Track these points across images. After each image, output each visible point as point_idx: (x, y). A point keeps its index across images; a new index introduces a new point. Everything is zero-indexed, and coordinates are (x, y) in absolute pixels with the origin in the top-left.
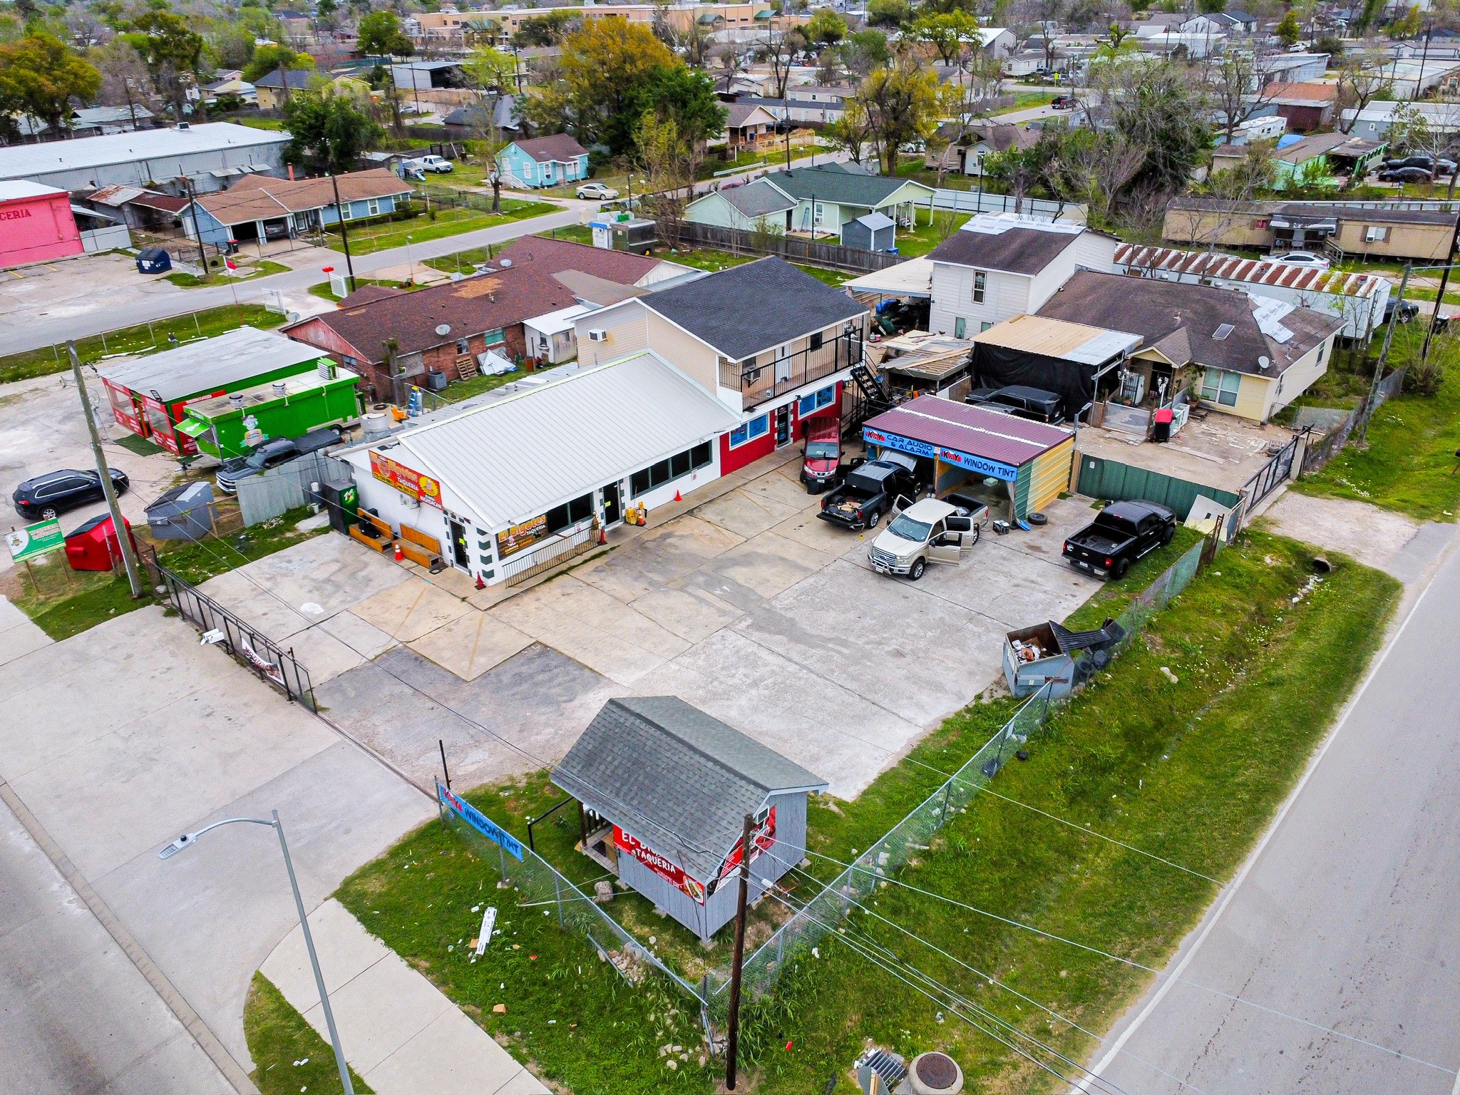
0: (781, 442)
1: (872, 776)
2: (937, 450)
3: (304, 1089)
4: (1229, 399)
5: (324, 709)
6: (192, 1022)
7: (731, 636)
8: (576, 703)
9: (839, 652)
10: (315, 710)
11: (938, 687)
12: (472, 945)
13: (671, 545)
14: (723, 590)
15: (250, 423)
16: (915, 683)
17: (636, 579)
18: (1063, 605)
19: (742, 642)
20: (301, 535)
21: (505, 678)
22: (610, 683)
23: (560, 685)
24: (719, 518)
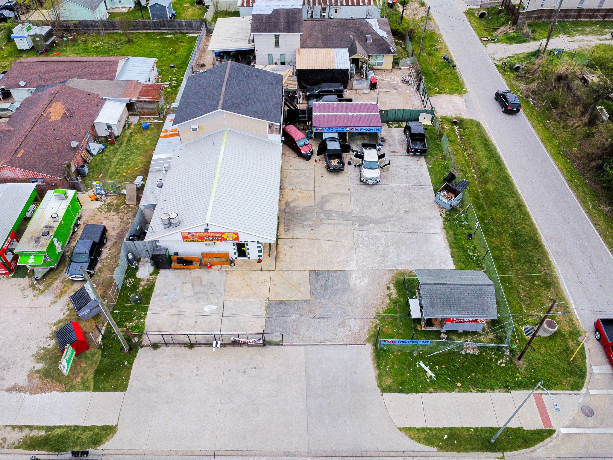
1: (450, 257)
2: (348, 129)
3: (456, 442)
4: (381, 64)
5: (281, 341)
6: (404, 454)
7: (360, 233)
8: (351, 285)
9: (393, 221)
11: (429, 218)
12: (429, 376)
13: (294, 207)
14: (334, 216)
15: (56, 242)
16: (423, 220)
17: (303, 227)
18: (423, 170)
19: (365, 233)
20: (148, 280)
21: (319, 290)
22: (351, 271)
23: (338, 282)
24: (294, 187)
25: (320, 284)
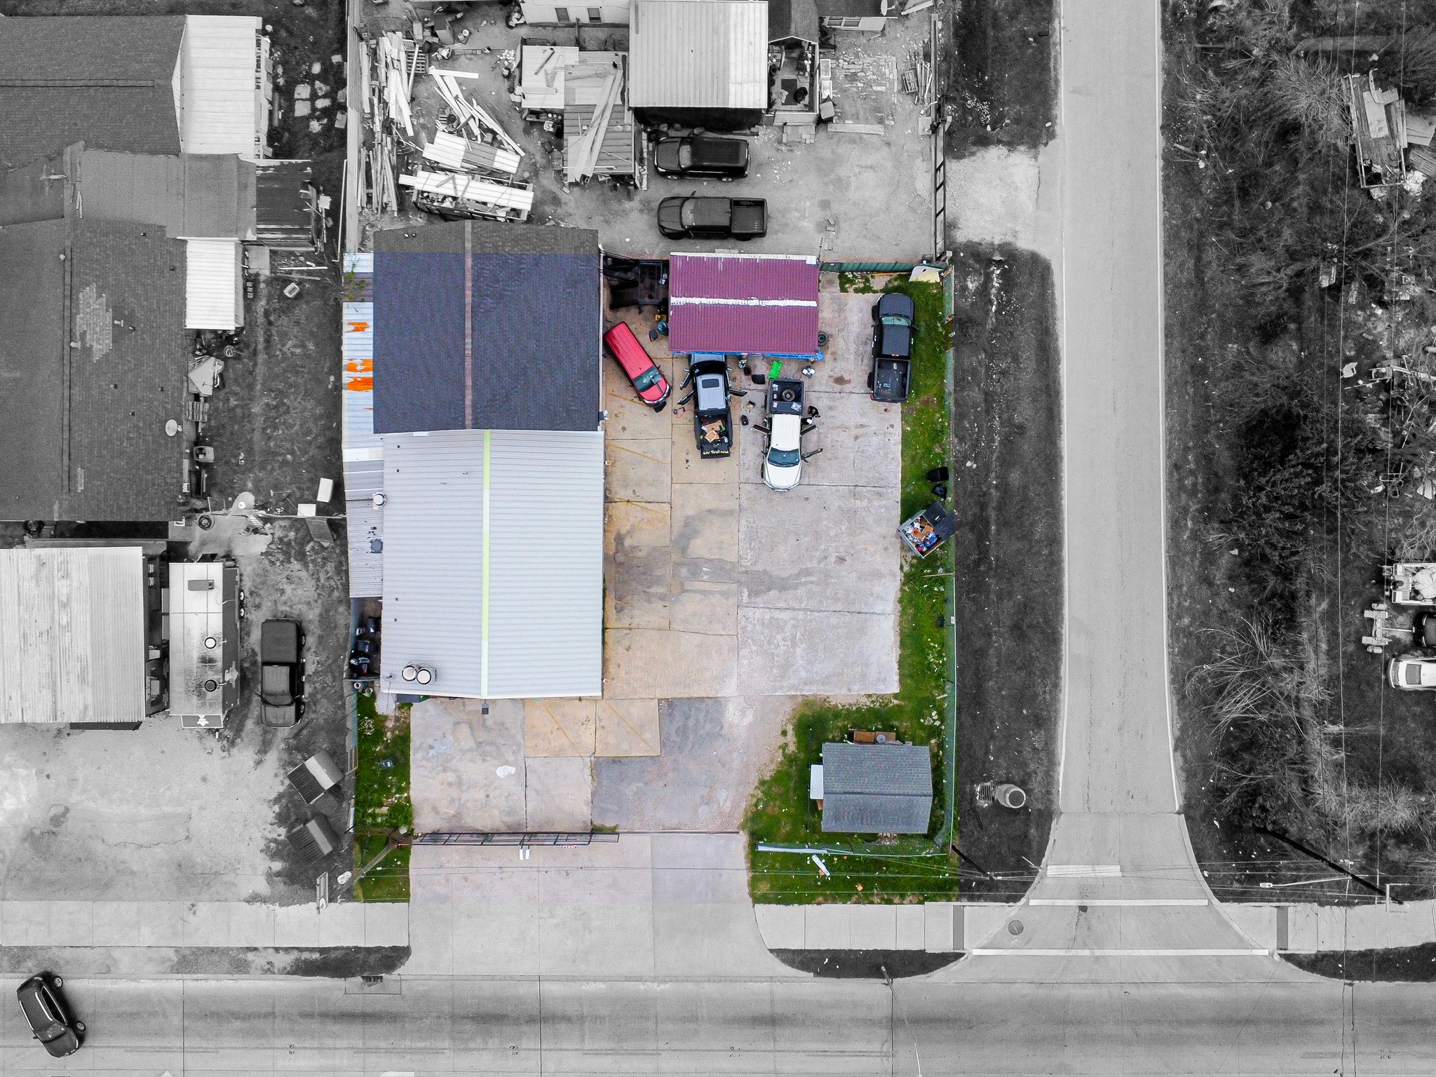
1: (896, 666)
3: (838, 966)
5: (615, 827)
6: (771, 979)
7: (750, 612)
8: (726, 726)
9: (812, 582)
10: (613, 831)
11: (877, 575)
12: (822, 874)
13: (633, 548)
14: (706, 573)
16: (866, 580)
17: (649, 601)
18: (892, 441)
19: (758, 613)
20: (397, 719)
21: (674, 738)
22: (727, 699)
23: (705, 721)
24: (631, 491)
25: (675, 725)
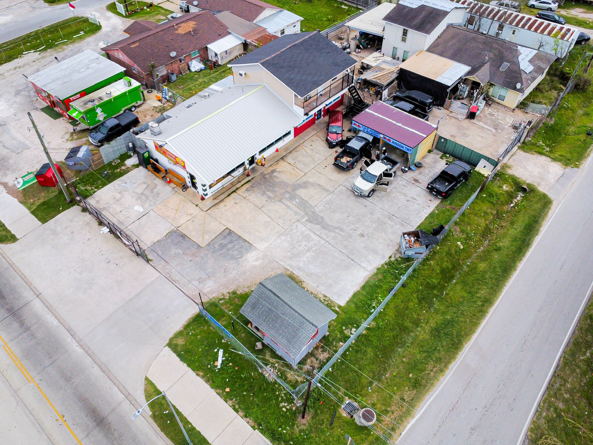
0: (318, 119)
1: (351, 294)
2: (382, 136)
3: (168, 422)
4: (502, 98)
5: (151, 260)
6: (128, 396)
7: (300, 226)
8: (244, 258)
9: (340, 234)
10: (148, 261)
11: (375, 252)
12: (216, 364)
13: (276, 177)
14: (296, 202)
15: (99, 111)
16: (367, 250)
17: (263, 195)
18: (425, 211)
19: (304, 229)
20: (128, 168)
21: (216, 246)
22: (256, 249)
23: (237, 249)
24: (294, 162)
25: (223, 242)
